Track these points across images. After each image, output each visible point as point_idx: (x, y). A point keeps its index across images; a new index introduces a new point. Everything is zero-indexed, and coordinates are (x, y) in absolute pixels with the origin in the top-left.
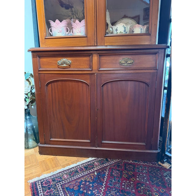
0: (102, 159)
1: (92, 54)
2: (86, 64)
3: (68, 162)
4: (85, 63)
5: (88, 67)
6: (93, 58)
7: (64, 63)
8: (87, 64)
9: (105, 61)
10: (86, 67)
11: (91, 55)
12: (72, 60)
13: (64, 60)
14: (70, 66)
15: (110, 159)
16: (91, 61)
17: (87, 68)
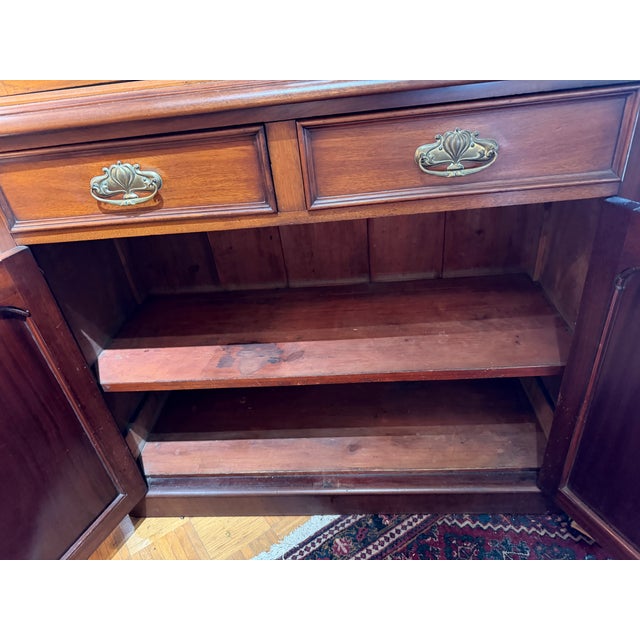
0: (359, 517)
1: (262, 124)
2: (238, 180)
3: (239, 547)
4: (232, 176)
5: (253, 194)
6: (273, 144)
7: (125, 185)
8: (246, 180)
9: (339, 158)
10: (240, 196)
11: (261, 135)
12: (162, 168)
13: (121, 168)
14: (161, 200)
15: (390, 517)
16: (266, 164)
17: (250, 201)
